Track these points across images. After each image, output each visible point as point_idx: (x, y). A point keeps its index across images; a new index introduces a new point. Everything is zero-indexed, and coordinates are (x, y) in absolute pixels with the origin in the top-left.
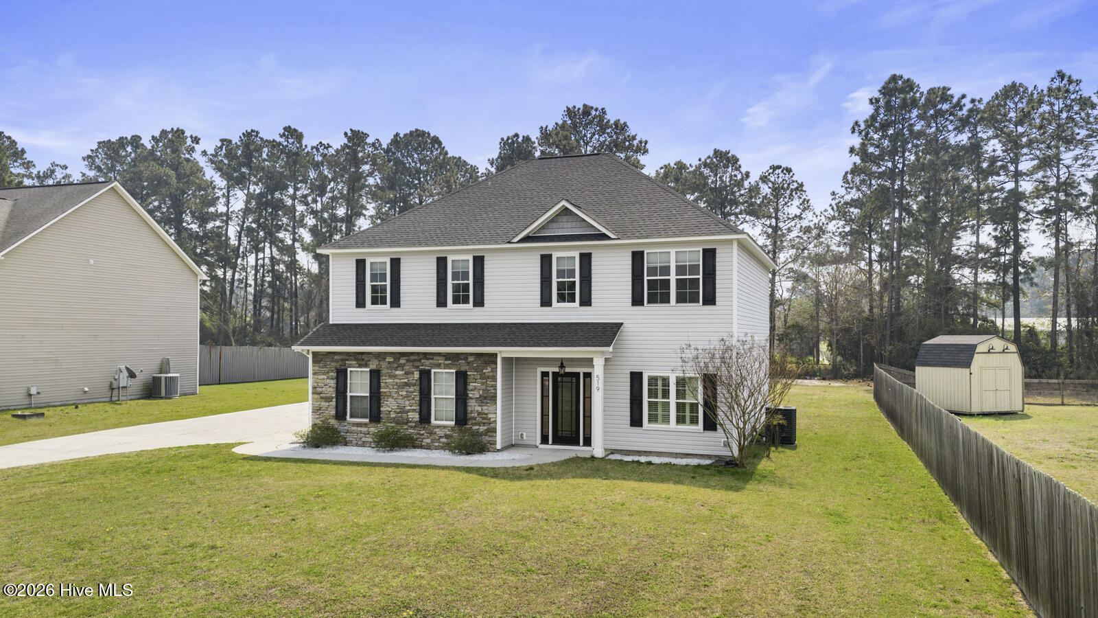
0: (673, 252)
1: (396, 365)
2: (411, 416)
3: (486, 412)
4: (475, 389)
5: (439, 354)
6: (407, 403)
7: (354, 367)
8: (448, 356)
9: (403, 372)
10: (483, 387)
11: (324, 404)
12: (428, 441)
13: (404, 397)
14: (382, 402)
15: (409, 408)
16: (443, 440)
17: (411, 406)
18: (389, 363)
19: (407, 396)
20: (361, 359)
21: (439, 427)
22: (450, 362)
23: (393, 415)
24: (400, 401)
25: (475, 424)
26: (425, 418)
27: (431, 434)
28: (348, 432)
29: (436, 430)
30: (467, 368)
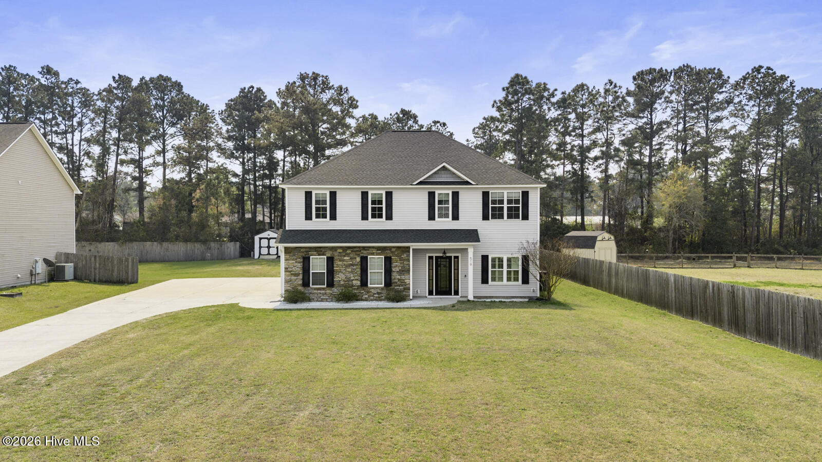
0: (505, 193)
1: (345, 254)
2: (355, 283)
3: (403, 279)
4: (396, 266)
5: (373, 247)
6: (352, 275)
7: (315, 256)
8: (378, 248)
9: (349, 258)
10: (402, 265)
11: (293, 278)
12: (367, 296)
13: (349, 272)
14: (335, 275)
15: (353, 278)
16: (376, 295)
17: (355, 277)
18: (339, 253)
19: (352, 272)
20: (320, 251)
21: (373, 288)
22: (380, 252)
23: (342, 283)
24: (347, 275)
25: (397, 286)
26: (364, 283)
27: (368, 292)
28: (311, 293)
29: (371, 290)
30: (391, 255)
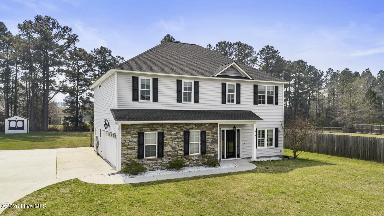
0: (266, 86)
1: (172, 129)
2: (180, 153)
3: (214, 148)
4: (209, 138)
5: (193, 124)
6: (177, 147)
7: (148, 131)
8: (196, 124)
9: (175, 133)
10: (212, 137)
11: (129, 151)
12: (188, 163)
14: (164, 147)
15: (178, 149)
16: (195, 162)
17: (179, 148)
18: (168, 128)
19: (177, 144)
20: (152, 127)
21: (193, 156)
22: (198, 127)
23: (170, 153)
24: (173, 146)
26: (187, 152)
27: (189, 160)
28: (145, 164)
29: (191, 158)
30: (205, 129)
